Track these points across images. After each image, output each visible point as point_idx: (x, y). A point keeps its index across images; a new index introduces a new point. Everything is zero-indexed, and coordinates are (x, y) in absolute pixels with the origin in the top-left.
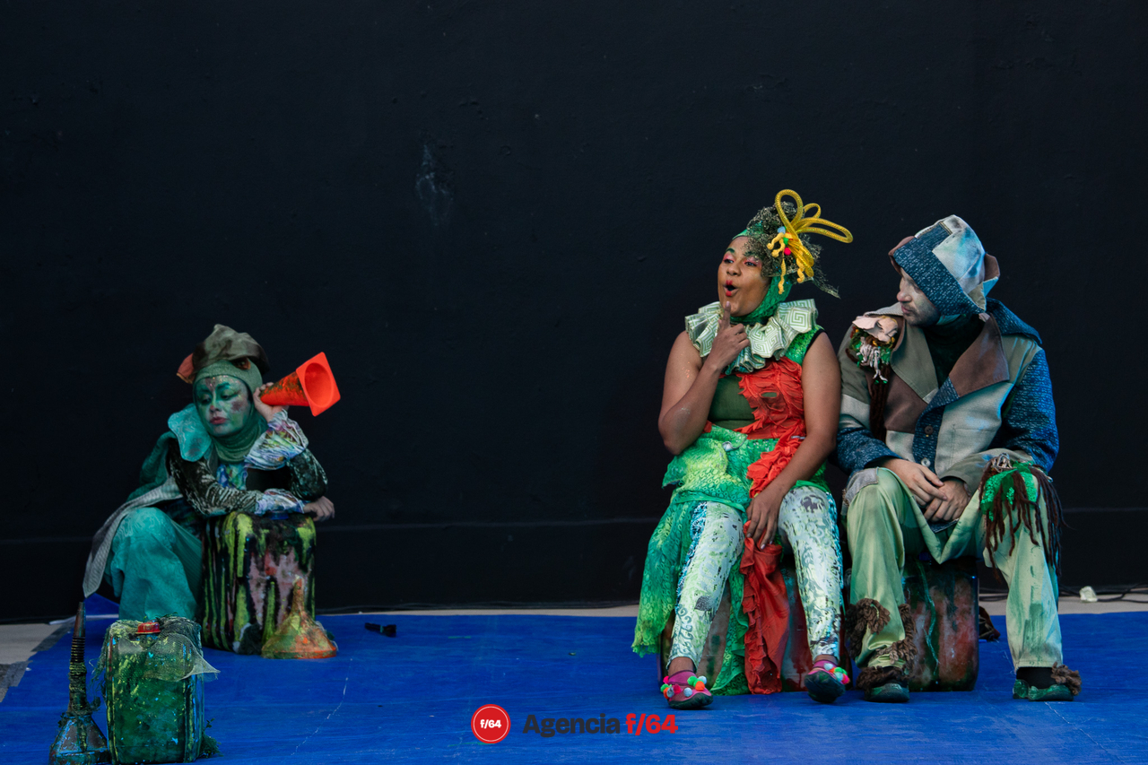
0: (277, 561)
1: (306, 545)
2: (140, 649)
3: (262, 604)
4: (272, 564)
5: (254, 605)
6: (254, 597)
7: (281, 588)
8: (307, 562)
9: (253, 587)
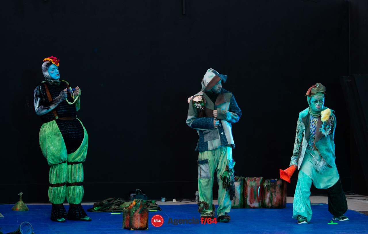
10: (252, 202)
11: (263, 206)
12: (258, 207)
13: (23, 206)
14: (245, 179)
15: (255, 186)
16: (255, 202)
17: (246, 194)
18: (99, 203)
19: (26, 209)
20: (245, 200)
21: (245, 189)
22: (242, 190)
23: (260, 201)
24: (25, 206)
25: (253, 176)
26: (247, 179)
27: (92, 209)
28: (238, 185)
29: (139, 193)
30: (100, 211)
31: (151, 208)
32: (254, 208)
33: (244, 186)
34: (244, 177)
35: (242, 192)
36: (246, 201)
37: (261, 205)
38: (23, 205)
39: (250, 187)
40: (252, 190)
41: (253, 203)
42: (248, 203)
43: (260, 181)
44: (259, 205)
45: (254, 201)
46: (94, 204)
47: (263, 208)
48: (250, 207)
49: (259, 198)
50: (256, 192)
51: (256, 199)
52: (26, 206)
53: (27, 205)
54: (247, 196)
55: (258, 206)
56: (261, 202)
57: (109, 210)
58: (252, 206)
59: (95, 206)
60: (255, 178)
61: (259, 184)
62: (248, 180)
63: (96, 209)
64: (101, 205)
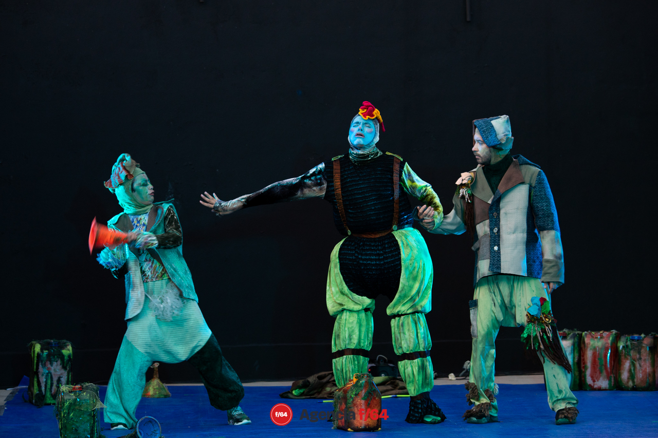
0: (51, 364)
1: (66, 358)
2: (74, 397)
3: (44, 383)
4: (49, 366)
5: (41, 384)
6: (41, 380)
7: (53, 376)
8: (67, 366)
9: (40, 376)
10: (595, 378)
11: (618, 386)
12: (607, 388)
13: (160, 388)
14: (582, 334)
15: (601, 349)
16: (601, 378)
17: (584, 363)
18: (301, 382)
19: (165, 394)
20: (583, 374)
21: (582, 354)
22: (577, 355)
23: (611, 376)
24: (164, 388)
25: (597, 329)
26: (586, 334)
27: (289, 392)
28: (568, 347)
29: (382, 362)
30: (304, 397)
31: (401, 391)
32: (600, 389)
33: (580, 347)
34: (580, 331)
35: (576, 360)
36: (585, 377)
37: (614, 384)
38: (159, 386)
39: (591, 349)
40: (594, 355)
41: (598, 381)
42: (589, 380)
43: (611, 339)
44: (610, 384)
45: (600, 376)
46: (293, 383)
47: (617, 390)
48: (592, 389)
49: (609, 370)
50: (603, 359)
51: (604, 373)
52: (166, 389)
53: (168, 387)
54: (585, 368)
55: (608, 386)
56: (613, 378)
57: (321, 396)
58: (595, 386)
59: (295, 387)
60: (601, 332)
61: (610, 345)
62: (588, 336)
63: (295, 392)
64: (306, 385)
